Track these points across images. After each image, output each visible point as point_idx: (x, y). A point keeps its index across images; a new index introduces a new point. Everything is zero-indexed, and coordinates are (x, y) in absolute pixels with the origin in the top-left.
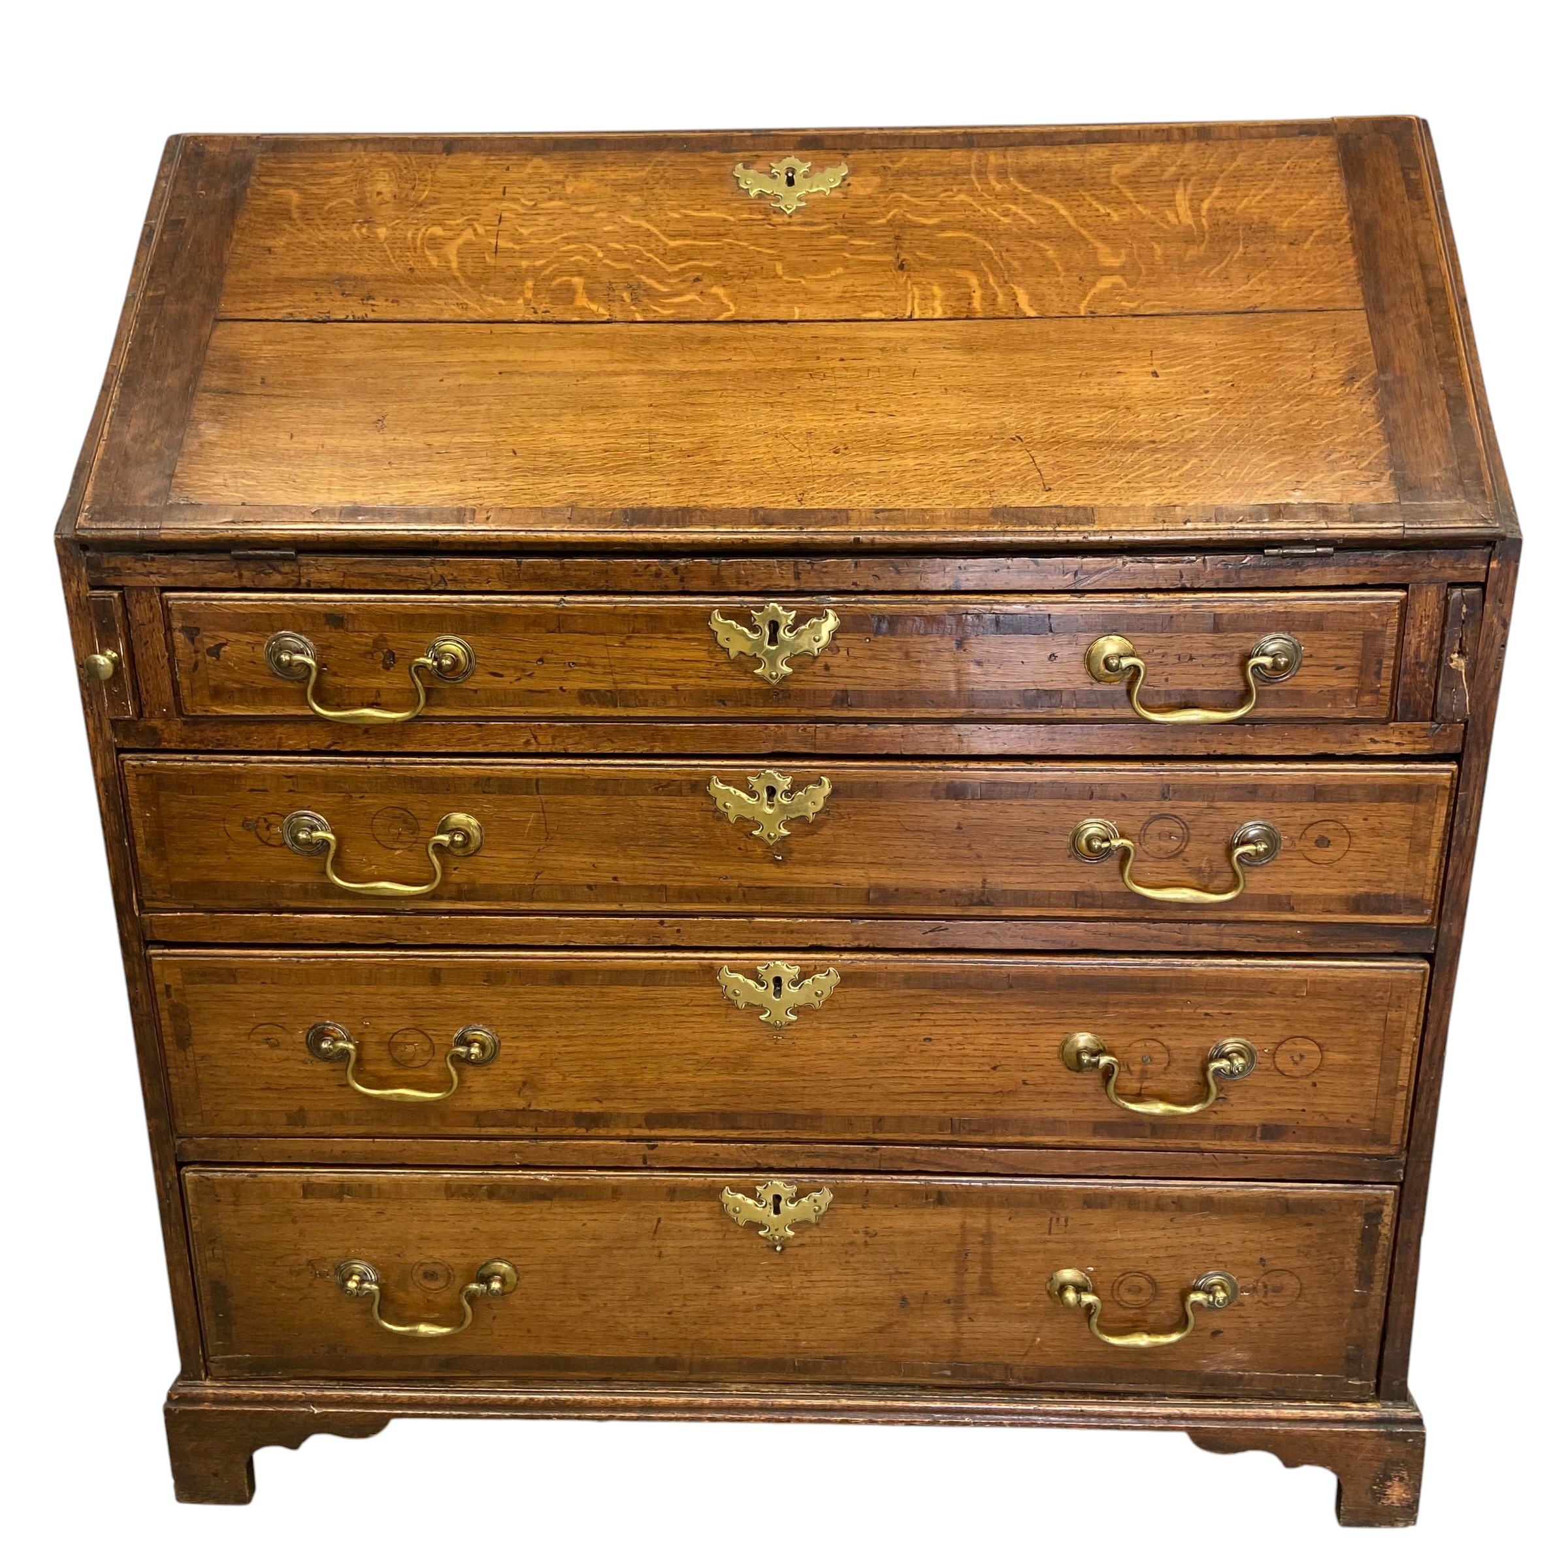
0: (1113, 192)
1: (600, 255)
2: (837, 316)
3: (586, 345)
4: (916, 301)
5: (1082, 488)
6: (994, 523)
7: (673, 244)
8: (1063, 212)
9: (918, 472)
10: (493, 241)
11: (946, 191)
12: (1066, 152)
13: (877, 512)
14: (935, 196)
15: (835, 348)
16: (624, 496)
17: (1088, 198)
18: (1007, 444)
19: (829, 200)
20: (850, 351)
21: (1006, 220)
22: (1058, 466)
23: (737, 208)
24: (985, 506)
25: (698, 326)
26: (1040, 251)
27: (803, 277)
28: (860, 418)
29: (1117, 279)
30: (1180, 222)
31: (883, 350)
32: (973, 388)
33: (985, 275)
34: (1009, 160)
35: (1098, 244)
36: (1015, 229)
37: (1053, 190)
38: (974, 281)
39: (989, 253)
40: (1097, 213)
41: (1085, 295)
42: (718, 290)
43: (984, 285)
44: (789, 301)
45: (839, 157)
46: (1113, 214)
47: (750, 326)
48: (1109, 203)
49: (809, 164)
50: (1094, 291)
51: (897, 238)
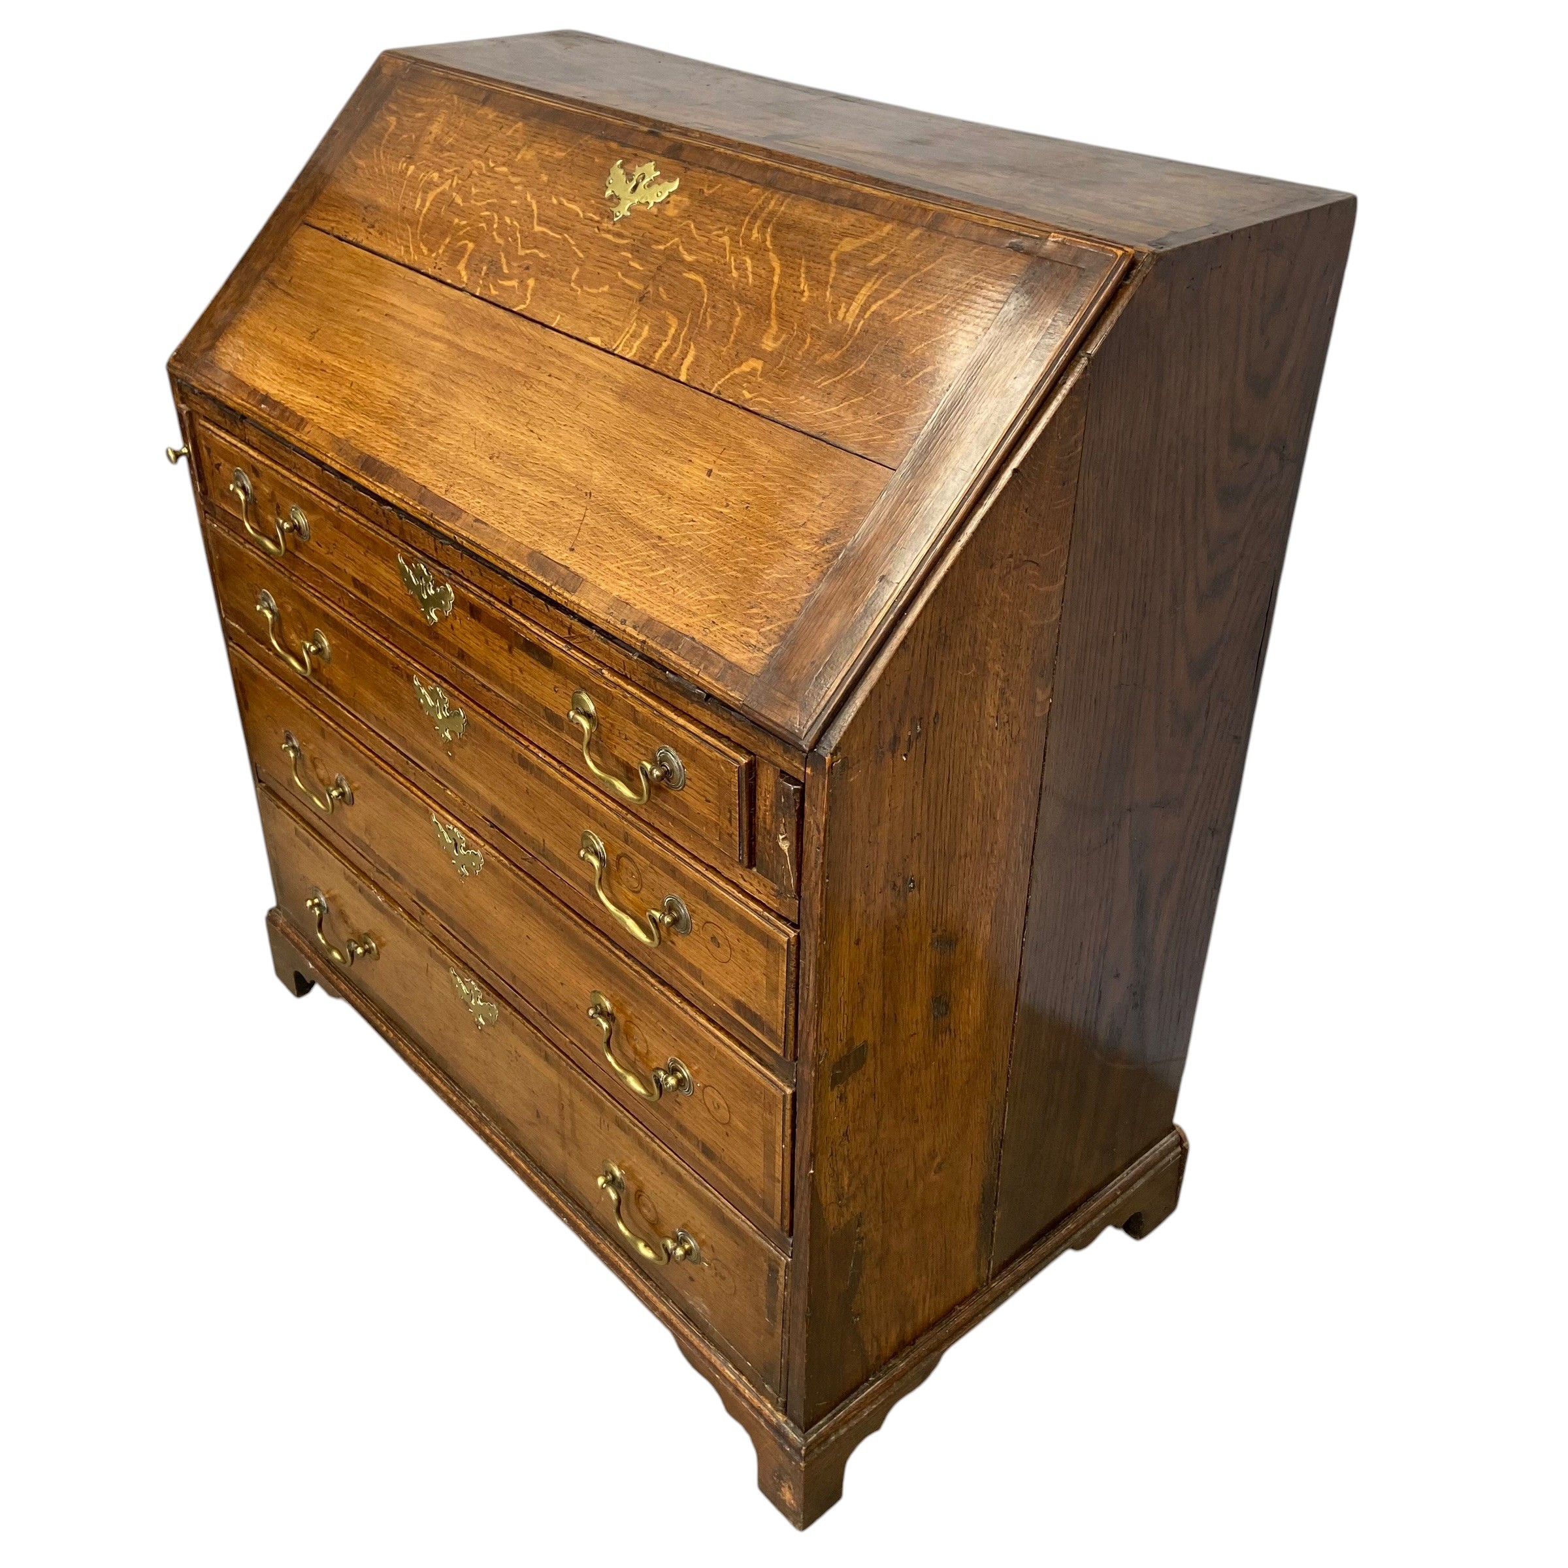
0: (824, 268)
1: (495, 226)
2: (575, 333)
3: (439, 307)
4: (628, 336)
5: (590, 558)
6: (524, 563)
7: (537, 228)
8: (776, 279)
9: (519, 498)
10: (454, 194)
11: (721, 229)
12: (825, 211)
13: (477, 520)
14: (710, 232)
15: (553, 363)
16: (373, 444)
17: (803, 270)
18: (580, 497)
19: (647, 215)
20: (560, 368)
21: (735, 274)
22: (594, 532)
23: (592, 206)
24: (530, 546)
25: (501, 312)
26: (733, 314)
27: (581, 287)
28: (523, 434)
29: (758, 365)
30: (844, 318)
31: (577, 375)
32: (599, 435)
33: (683, 328)
34: (783, 208)
35: (774, 323)
36: (733, 286)
37: (789, 252)
38: (672, 331)
39: (701, 303)
40: (795, 287)
41: (729, 371)
42: (531, 282)
43: (675, 338)
44: (560, 309)
45: (680, 170)
46: (806, 294)
47: (526, 322)
48: (813, 279)
49: (658, 173)
50: (736, 371)
51: (659, 268)
